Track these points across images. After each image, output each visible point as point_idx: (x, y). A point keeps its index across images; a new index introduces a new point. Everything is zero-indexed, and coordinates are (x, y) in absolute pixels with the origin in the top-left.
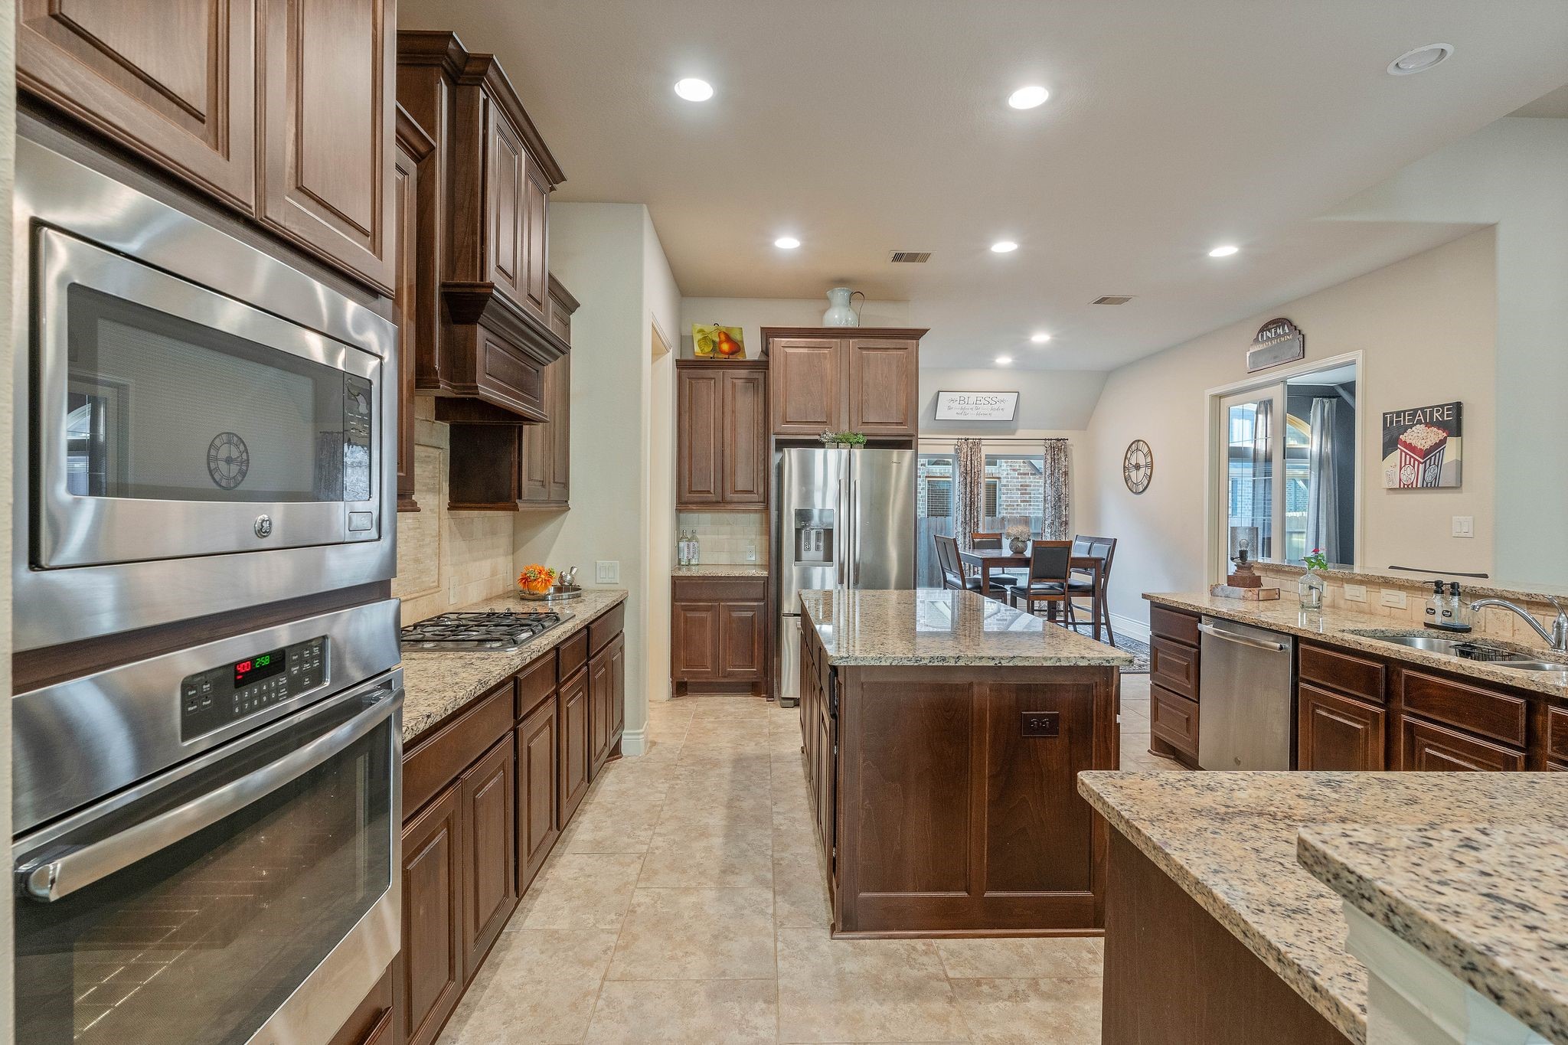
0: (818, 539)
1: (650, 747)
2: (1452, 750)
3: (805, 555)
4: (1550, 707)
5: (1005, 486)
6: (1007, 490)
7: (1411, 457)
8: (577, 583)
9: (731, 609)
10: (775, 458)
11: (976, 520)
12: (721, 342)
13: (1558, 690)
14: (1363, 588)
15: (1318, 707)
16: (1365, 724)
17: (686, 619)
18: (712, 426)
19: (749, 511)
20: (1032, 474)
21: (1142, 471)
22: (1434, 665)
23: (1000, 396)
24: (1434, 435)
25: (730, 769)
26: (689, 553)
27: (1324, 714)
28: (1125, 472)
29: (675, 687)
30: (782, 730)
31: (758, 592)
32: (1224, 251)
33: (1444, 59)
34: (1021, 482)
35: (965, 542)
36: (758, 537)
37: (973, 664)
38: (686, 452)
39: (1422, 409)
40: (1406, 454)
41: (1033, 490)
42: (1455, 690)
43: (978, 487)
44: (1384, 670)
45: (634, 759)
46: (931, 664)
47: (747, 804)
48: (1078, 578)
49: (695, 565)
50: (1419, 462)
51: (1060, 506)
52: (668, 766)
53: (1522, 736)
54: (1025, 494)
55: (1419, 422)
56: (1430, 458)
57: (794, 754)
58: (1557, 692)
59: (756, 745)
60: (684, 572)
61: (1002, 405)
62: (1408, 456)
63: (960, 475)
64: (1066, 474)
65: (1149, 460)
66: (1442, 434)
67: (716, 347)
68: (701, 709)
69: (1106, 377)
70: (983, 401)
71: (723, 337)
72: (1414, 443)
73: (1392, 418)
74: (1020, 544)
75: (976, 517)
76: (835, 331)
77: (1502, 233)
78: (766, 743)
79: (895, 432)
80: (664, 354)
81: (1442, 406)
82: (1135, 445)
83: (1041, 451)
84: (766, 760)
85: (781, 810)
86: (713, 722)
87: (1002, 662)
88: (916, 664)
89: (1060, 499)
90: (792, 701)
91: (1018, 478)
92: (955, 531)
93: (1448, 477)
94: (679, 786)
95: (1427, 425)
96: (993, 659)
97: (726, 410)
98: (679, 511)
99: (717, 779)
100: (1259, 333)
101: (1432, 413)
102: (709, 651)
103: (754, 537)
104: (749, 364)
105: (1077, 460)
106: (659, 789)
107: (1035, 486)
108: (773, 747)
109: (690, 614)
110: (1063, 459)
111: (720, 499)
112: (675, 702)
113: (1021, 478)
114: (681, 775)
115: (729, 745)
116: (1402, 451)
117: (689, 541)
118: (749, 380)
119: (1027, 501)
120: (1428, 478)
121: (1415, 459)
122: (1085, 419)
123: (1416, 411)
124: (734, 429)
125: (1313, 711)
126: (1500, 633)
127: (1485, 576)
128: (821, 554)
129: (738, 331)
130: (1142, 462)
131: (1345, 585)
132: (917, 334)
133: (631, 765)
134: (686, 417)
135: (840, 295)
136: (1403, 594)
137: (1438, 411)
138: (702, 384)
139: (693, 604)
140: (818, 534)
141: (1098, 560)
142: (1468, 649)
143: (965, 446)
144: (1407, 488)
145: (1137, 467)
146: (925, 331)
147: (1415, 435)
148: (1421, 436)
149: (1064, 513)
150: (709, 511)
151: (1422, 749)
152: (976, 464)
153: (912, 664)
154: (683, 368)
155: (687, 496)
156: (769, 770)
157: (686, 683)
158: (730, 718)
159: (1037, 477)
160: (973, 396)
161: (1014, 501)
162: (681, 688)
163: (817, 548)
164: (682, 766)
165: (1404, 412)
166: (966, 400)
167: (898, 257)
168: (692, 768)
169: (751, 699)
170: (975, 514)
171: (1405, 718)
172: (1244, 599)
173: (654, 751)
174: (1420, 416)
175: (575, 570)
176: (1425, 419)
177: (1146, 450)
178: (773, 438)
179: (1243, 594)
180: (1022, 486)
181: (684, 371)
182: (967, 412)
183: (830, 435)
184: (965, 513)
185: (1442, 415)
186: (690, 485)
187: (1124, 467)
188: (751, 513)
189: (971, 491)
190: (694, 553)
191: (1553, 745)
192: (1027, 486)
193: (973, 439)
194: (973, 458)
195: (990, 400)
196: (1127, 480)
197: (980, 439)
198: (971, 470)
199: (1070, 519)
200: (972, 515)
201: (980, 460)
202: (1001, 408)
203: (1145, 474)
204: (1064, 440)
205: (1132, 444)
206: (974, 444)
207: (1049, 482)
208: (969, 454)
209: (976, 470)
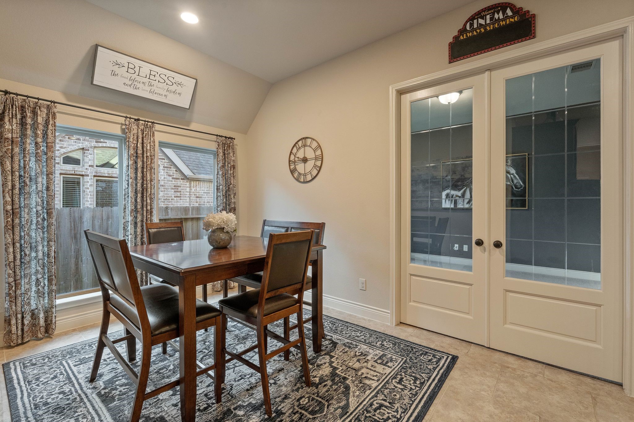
5: (163, 186)
6: (164, 188)
11: (149, 208)
20: (182, 179)
21: (311, 163)
23: (179, 78)
28: (290, 166)
34: (174, 184)
35: (135, 232)
41: (183, 189)
51: (229, 195)
54: (177, 192)
61: (179, 89)
63: (129, 157)
64: (234, 167)
65: (318, 153)
69: (270, 89)
70: (157, 78)
75: (149, 204)
82: (302, 142)
83: (213, 145)
89: (229, 188)
91: (172, 181)
92: (123, 221)
100: (466, 22)
105: (241, 158)
107: (184, 187)
110: (231, 154)
113: (175, 181)
119: (178, 197)
130: (310, 156)
143: (135, 127)
145: (305, 160)
149: (233, 201)
152: (148, 148)
159: (185, 181)
160: (146, 68)
161: (170, 197)
166: (137, 69)
170: (149, 201)
177: (315, 145)
180: (175, 186)
182: (139, 85)
184: (136, 200)
187: (290, 161)
189: (143, 177)
192: (178, 186)
193: (145, 121)
194: (145, 141)
195: (166, 78)
196: (292, 172)
197: (153, 123)
198: (143, 154)
199: (236, 206)
200: (145, 203)
201: (152, 144)
202: (177, 92)
203: (315, 166)
204: (233, 138)
205: (298, 141)
206: (146, 126)
207: (220, 173)
208: (140, 136)
209: (149, 154)
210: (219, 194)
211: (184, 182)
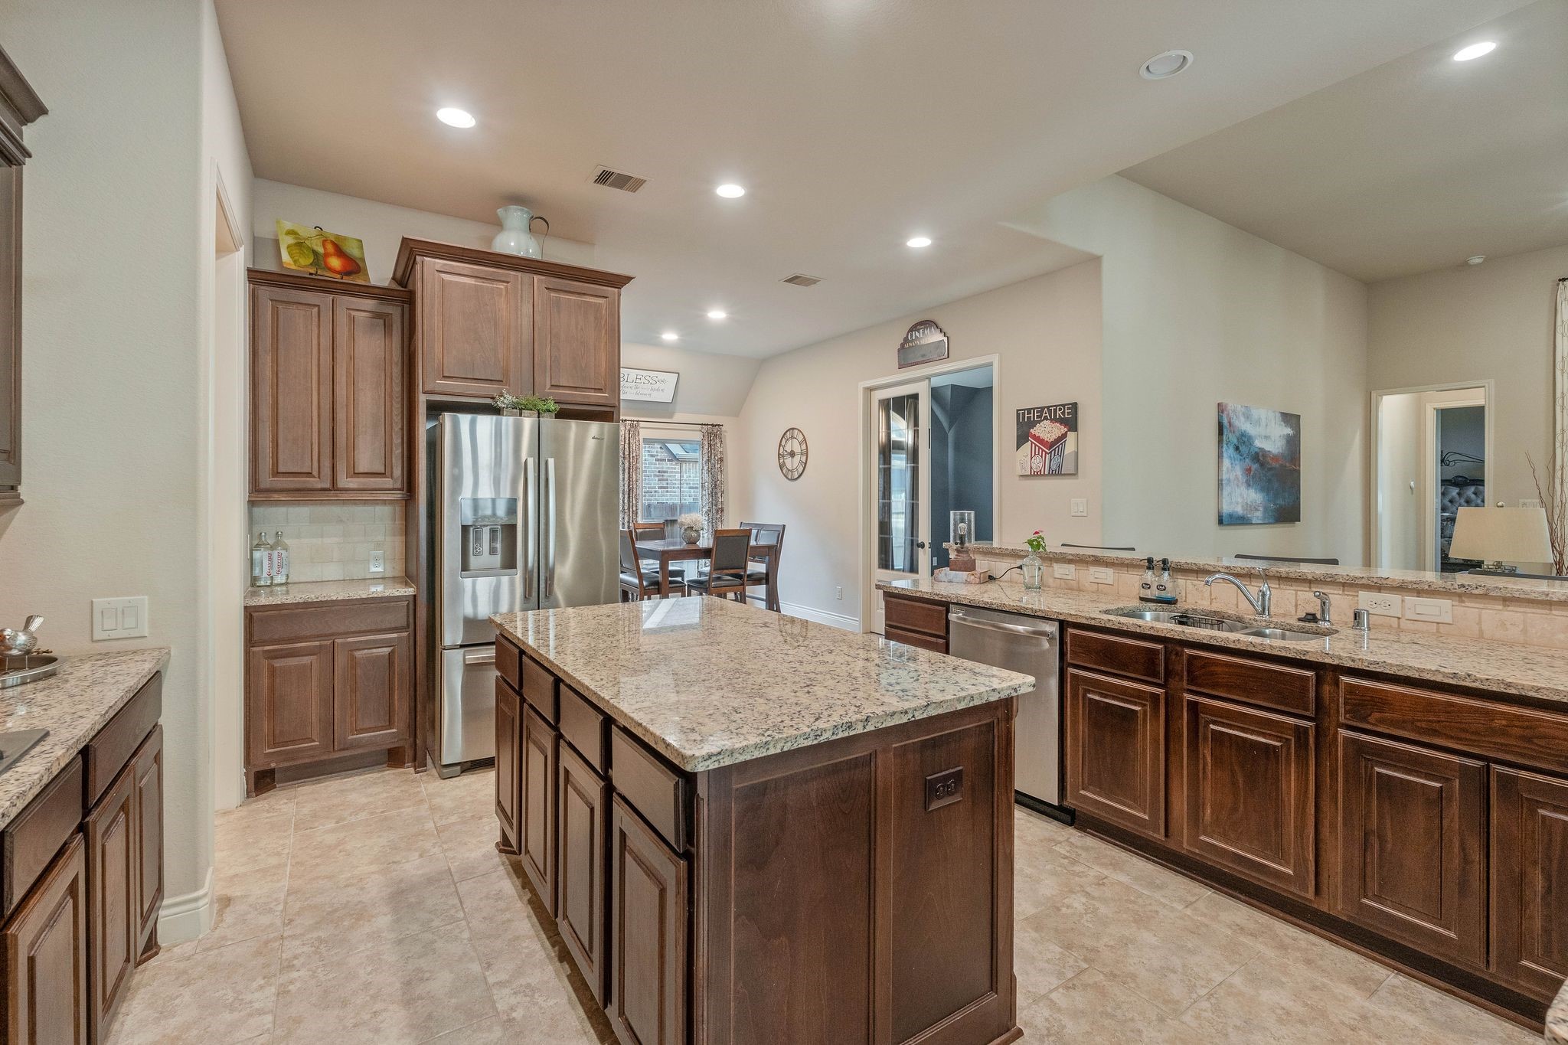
0: (493, 539)
1: (221, 913)
2: (1239, 725)
3: (474, 562)
4: (1342, 678)
6: (646, 476)
7: (1039, 448)
8: (42, 645)
9: (353, 648)
10: (423, 426)
11: (634, 509)
12: (326, 255)
13: (1353, 661)
14: (1072, 567)
15: (1089, 691)
16: (1144, 705)
17: (273, 672)
18: (315, 377)
19: (375, 502)
20: (669, 460)
21: (797, 458)
22: (1222, 644)
23: (661, 376)
24: (1057, 430)
25: (389, 916)
26: (271, 567)
27: (1097, 698)
28: (779, 460)
29: (252, 781)
30: (453, 819)
31: (400, 618)
32: (919, 242)
33: (1185, 68)
34: (658, 468)
36: (389, 539)
37: (884, 726)
38: (265, 412)
39: (1048, 407)
40: (1036, 445)
41: (670, 476)
42: (1242, 666)
43: (636, 473)
44: (1163, 650)
45: (188, 948)
46: (834, 737)
47: (441, 982)
48: (756, 567)
49: (281, 585)
50: (1046, 453)
51: (716, 493)
52: (266, 943)
53: (1312, 706)
54: (663, 480)
55: (1046, 418)
56: (1055, 449)
57: (486, 857)
58: (1352, 663)
59: (421, 856)
60: (263, 600)
61: (661, 386)
62: (1037, 448)
64: (721, 460)
65: (804, 447)
66: (1064, 429)
67: (318, 259)
68: (305, 811)
69: (760, 366)
70: (643, 380)
71: (330, 248)
72: (1042, 436)
73: (1024, 414)
74: (694, 534)
75: (634, 505)
76: (514, 261)
77: (1106, 265)
78: (437, 850)
79: (592, 401)
80: (233, 252)
81: (1064, 406)
82: (790, 433)
83: (697, 436)
84: (442, 879)
85: (503, 977)
86: (333, 831)
87: (916, 714)
88: (815, 742)
89: (716, 485)
90: (459, 767)
91: (655, 465)
93: (1068, 467)
94: (298, 985)
95: (1052, 420)
96: (906, 712)
97: (338, 355)
98: (252, 503)
99: (369, 945)
100: (908, 332)
101: (1055, 411)
102: (314, 713)
103: (381, 538)
104: (376, 291)
105: (730, 447)
106: (256, 1005)
107: (672, 472)
108: (450, 854)
109: (278, 663)
110: (719, 445)
111: (328, 485)
112: (254, 806)
113: (659, 464)
114: (296, 957)
115: (374, 868)
116: (1032, 443)
117: (272, 548)
118: (377, 315)
119: (664, 488)
120: (1053, 467)
121: (1043, 450)
122: (739, 404)
123: (1043, 408)
124: (353, 383)
125: (1084, 696)
126: (1199, 602)
127: (1133, 549)
128: (497, 559)
129: (355, 244)
130: (797, 449)
131: (1055, 565)
132: (619, 281)
133: (182, 965)
134: (266, 359)
135: (516, 217)
136: (1110, 571)
137: (1060, 409)
138: (298, 315)
139: (285, 646)
140: (493, 532)
141: (769, 547)
142: (1185, 620)
143: (622, 428)
144: (1036, 475)
145: (792, 454)
146: (629, 279)
147: (1043, 429)
148: (1047, 430)
149: (720, 500)
150: (306, 503)
151: (1206, 726)
152: (634, 448)
153: (810, 743)
154: (261, 284)
155: (266, 481)
156: (456, 901)
157: (272, 772)
158: (363, 816)
161: (652, 488)
162: (261, 781)
163: (493, 551)
164: (293, 937)
165: (1034, 409)
166: (626, 378)
167: (604, 178)
168: (315, 935)
169: (390, 774)
170: (634, 502)
171: (1187, 696)
172: (967, 582)
173: (229, 917)
174: (1046, 413)
175: (37, 623)
176: (1050, 416)
177: (801, 438)
178: (422, 400)
179: (965, 577)
180: (659, 472)
181: (262, 287)
183: (509, 399)
184: (623, 501)
185: (1063, 413)
186: (276, 463)
187: (779, 454)
188: (378, 504)
189: (629, 477)
190: (281, 566)
191: (1346, 712)
192: (664, 472)
193: (631, 421)
194: (631, 441)
195: (650, 379)
196: (781, 466)
197: (638, 421)
198: (629, 455)
199: (725, 506)
200: (631, 504)
201: (637, 444)
202: (660, 389)
203: (801, 461)
204: (719, 425)
205: (786, 432)
206: (632, 426)
207: (706, 468)
208: (627, 436)
209: (634, 454)
210: (704, 492)
211: (671, 464)
